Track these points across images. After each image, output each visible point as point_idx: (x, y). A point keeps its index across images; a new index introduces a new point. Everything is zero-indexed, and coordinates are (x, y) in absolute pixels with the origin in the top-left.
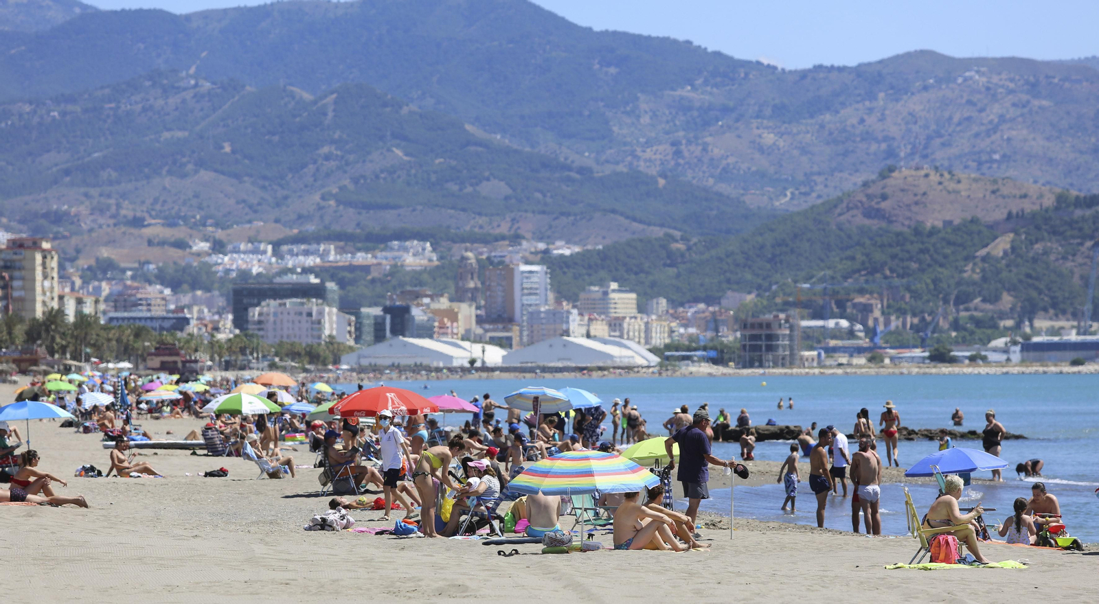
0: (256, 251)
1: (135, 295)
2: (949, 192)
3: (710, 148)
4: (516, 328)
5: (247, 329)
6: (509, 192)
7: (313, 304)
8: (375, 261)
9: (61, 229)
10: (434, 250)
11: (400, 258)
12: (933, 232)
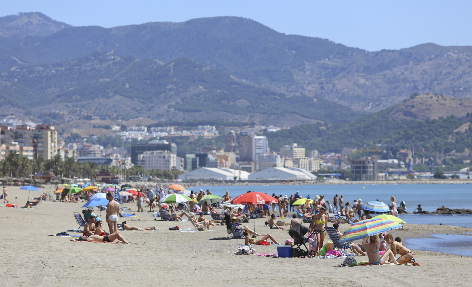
0: (140, 130)
1: (88, 149)
2: (441, 104)
3: (336, 85)
4: (253, 163)
5: (137, 164)
6: (249, 104)
7: (166, 153)
8: (191, 134)
9: (56, 121)
10: (217, 129)
11: (202, 133)
12: (434, 122)
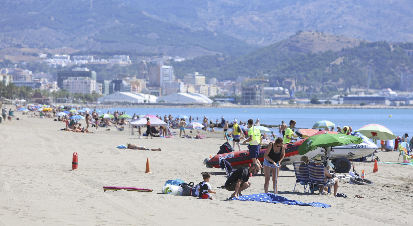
0: (63, 58)
2: (321, 40)
3: (234, 22)
4: (161, 89)
5: (63, 88)
6: (158, 37)
7: (87, 79)
8: (108, 62)
10: (130, 59)
11: (118, 61)
12: (314, 55)
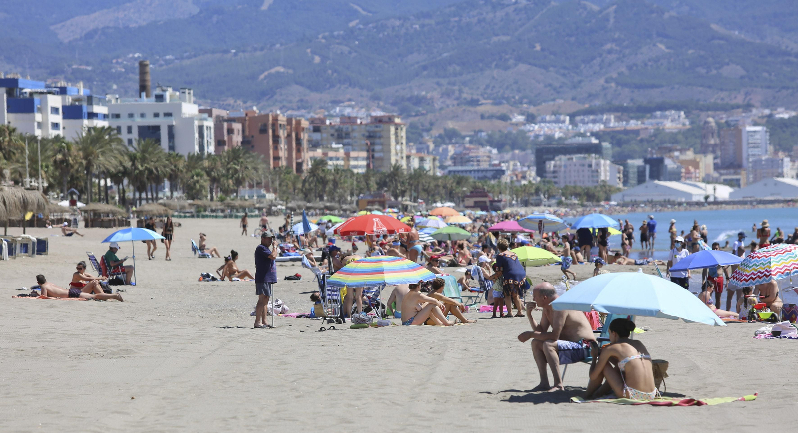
0: (557, 121)
1: (468, 154)
4: (743, 172)
5: (546, 177)
6: (743, 73)
7: (593, 159)
8: (643, 126)
9: (421, 109)
10: (687, 117)
11: (662, 123)
